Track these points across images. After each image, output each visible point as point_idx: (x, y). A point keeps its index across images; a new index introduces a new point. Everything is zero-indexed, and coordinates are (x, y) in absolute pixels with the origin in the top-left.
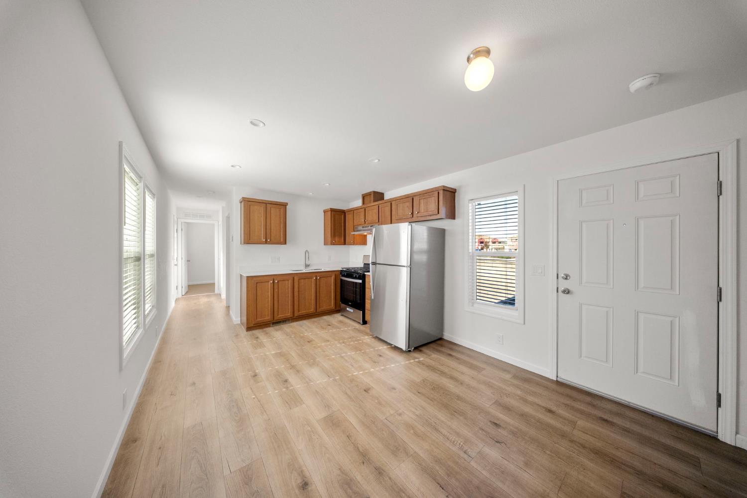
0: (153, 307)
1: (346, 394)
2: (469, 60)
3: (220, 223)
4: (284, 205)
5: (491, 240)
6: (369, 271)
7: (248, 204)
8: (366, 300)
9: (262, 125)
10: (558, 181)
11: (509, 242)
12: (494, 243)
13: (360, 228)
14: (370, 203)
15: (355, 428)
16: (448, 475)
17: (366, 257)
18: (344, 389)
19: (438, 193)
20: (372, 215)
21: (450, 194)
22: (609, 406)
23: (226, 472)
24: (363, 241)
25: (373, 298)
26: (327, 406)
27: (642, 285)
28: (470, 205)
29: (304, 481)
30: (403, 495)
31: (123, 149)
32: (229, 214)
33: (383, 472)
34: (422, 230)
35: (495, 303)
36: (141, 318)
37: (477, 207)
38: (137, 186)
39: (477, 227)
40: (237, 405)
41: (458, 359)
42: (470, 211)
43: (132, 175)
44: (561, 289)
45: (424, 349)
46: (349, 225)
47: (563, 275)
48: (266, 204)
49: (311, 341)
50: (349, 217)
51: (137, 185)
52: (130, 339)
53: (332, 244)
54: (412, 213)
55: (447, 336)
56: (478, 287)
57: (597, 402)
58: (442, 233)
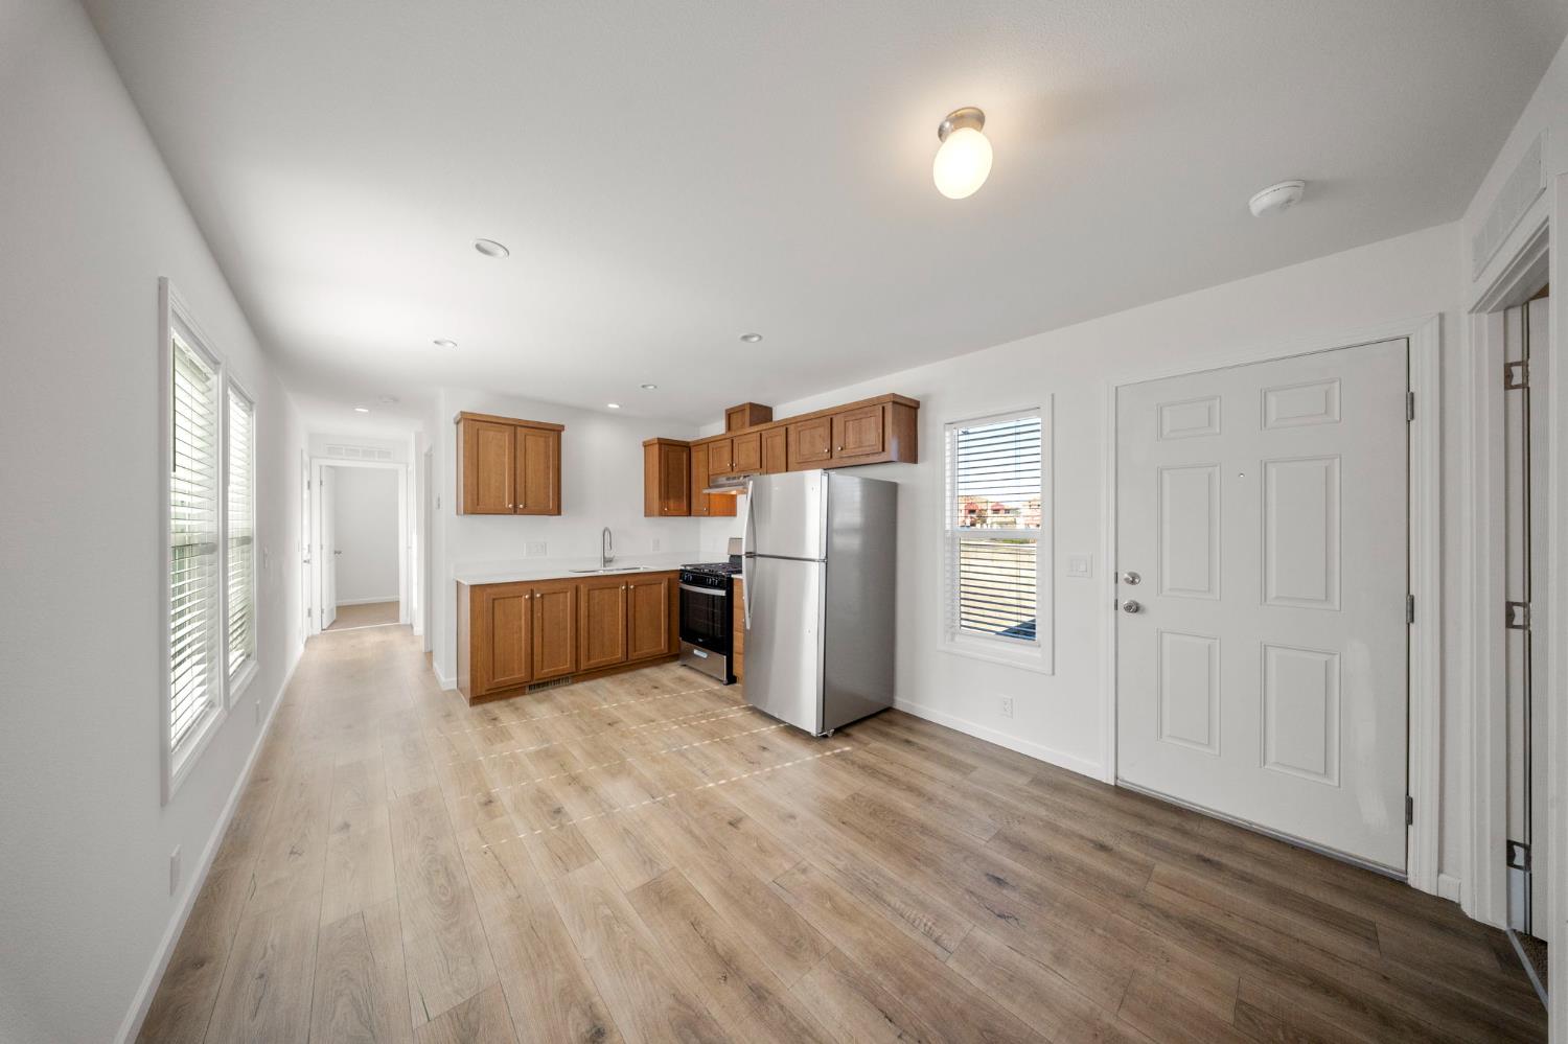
0: (248, 656)
1: (691, 832)
2: (941, 133)
3: (412, 467)
4: (557, 431)
5: (990, 505)
6: (740, 572)
7: (474, 426)
8: (735, 633)
9: (501, 252)
10: (1117, 388)
11: (1026, 511)
12: (996, 511)
13: (722, 480)
14: (743, 426)
15: (708, 905)
16: (903, 993)
17: (735, 541)
18: (685, 822)
19: (883, 408)
20: (747, 453)
21: (907, 412)
22: (1214, 832)
23: (419, 1019)
24: (730, 510)
25: (748, 627)
26: (649, 861)
27: (1272, 592)
28: (947, 434)
29: (595, 1026)
30: (809, 1039)
31: (170, 296)
32: (431, 449)
33: (767, 995)
34: (850, 486)
35: (998, 633)
36: (219, 682)
37: (961, 438)
38: (208, 383)
39: (961, 479)
40: (446, 869)
41: (923, 749)
42: (948, 447)
43: (193, 355)
44: (1124, 602)
45: (854, 731)
46: (698, 472)
47: (1126, 576)
48: (514, 426)
49: (616, 723)
50: (698, 457)
51: (208, 379)
52: (189, 732)
53: (662, 514)
54: (831, 450)
55: (902, 702)
56: (963, 602)
57: (1190, 826)
58: (891, 490)
